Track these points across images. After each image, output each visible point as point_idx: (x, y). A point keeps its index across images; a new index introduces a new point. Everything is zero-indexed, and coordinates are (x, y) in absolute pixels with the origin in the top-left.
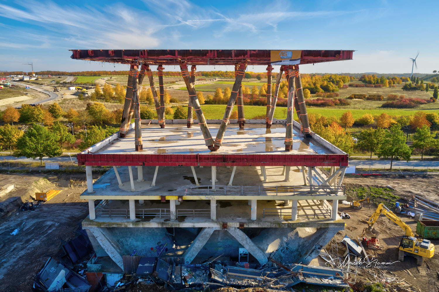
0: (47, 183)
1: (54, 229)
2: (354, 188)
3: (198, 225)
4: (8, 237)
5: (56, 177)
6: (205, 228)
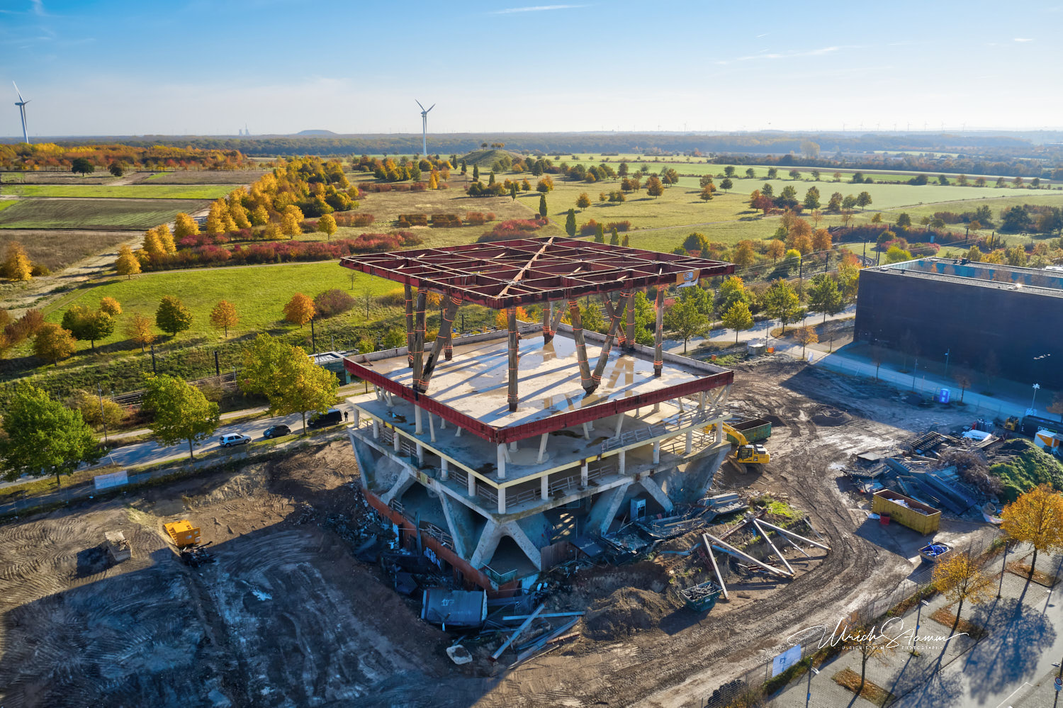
0: (141, 514)
1: (316, 571)
3: (614, 485)
4: (268, 604)
6: (620, 486)
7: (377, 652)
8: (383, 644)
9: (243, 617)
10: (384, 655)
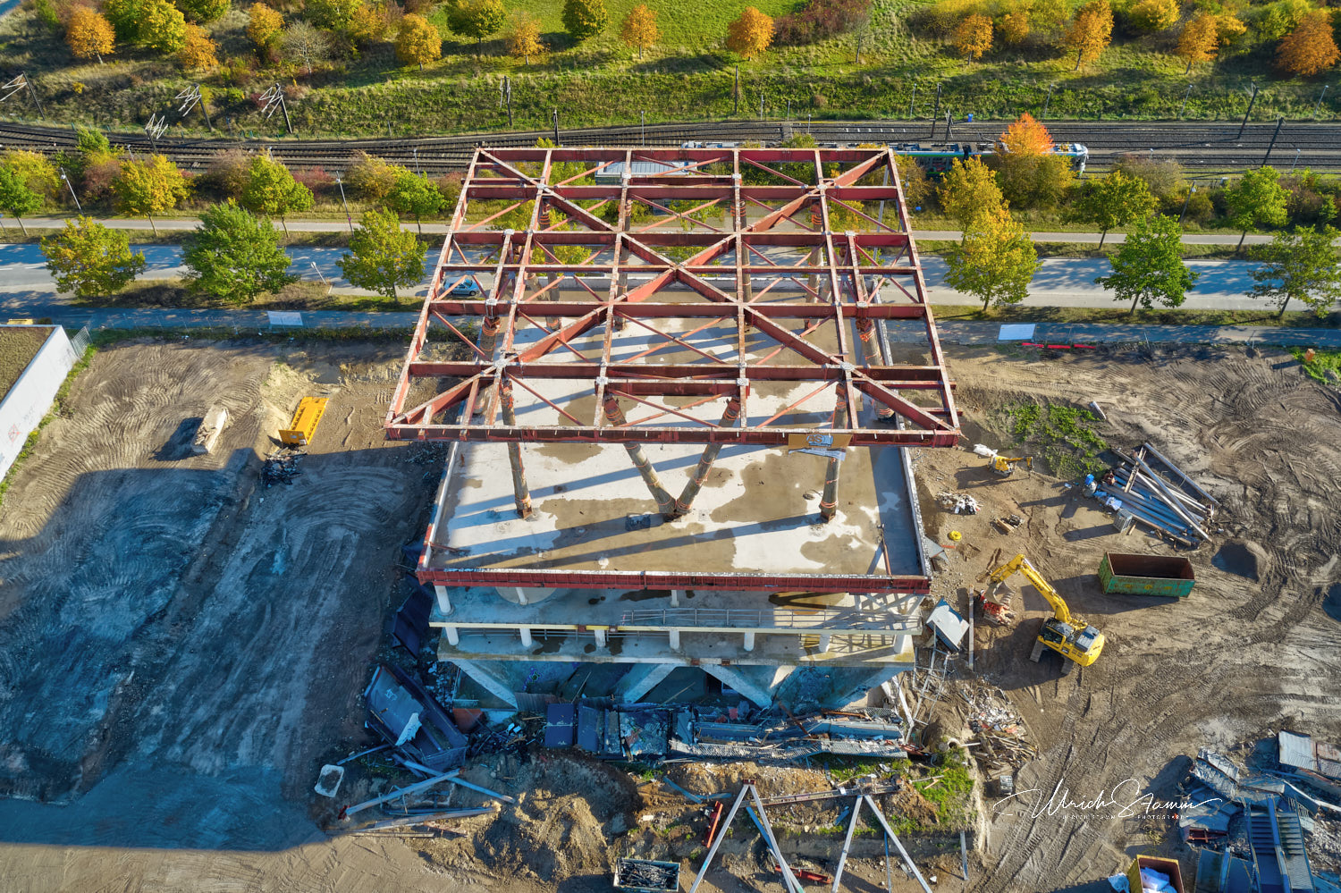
0: (287, 376)
1: (353, 553)
2: (1012, 404)
3: (647, 661)
4: (271, 580)
5: (303, 354)
6: (658, 664)
7: (279, 718)
8: (294, 711)
9: (237, 588)
10: (281, 728)
